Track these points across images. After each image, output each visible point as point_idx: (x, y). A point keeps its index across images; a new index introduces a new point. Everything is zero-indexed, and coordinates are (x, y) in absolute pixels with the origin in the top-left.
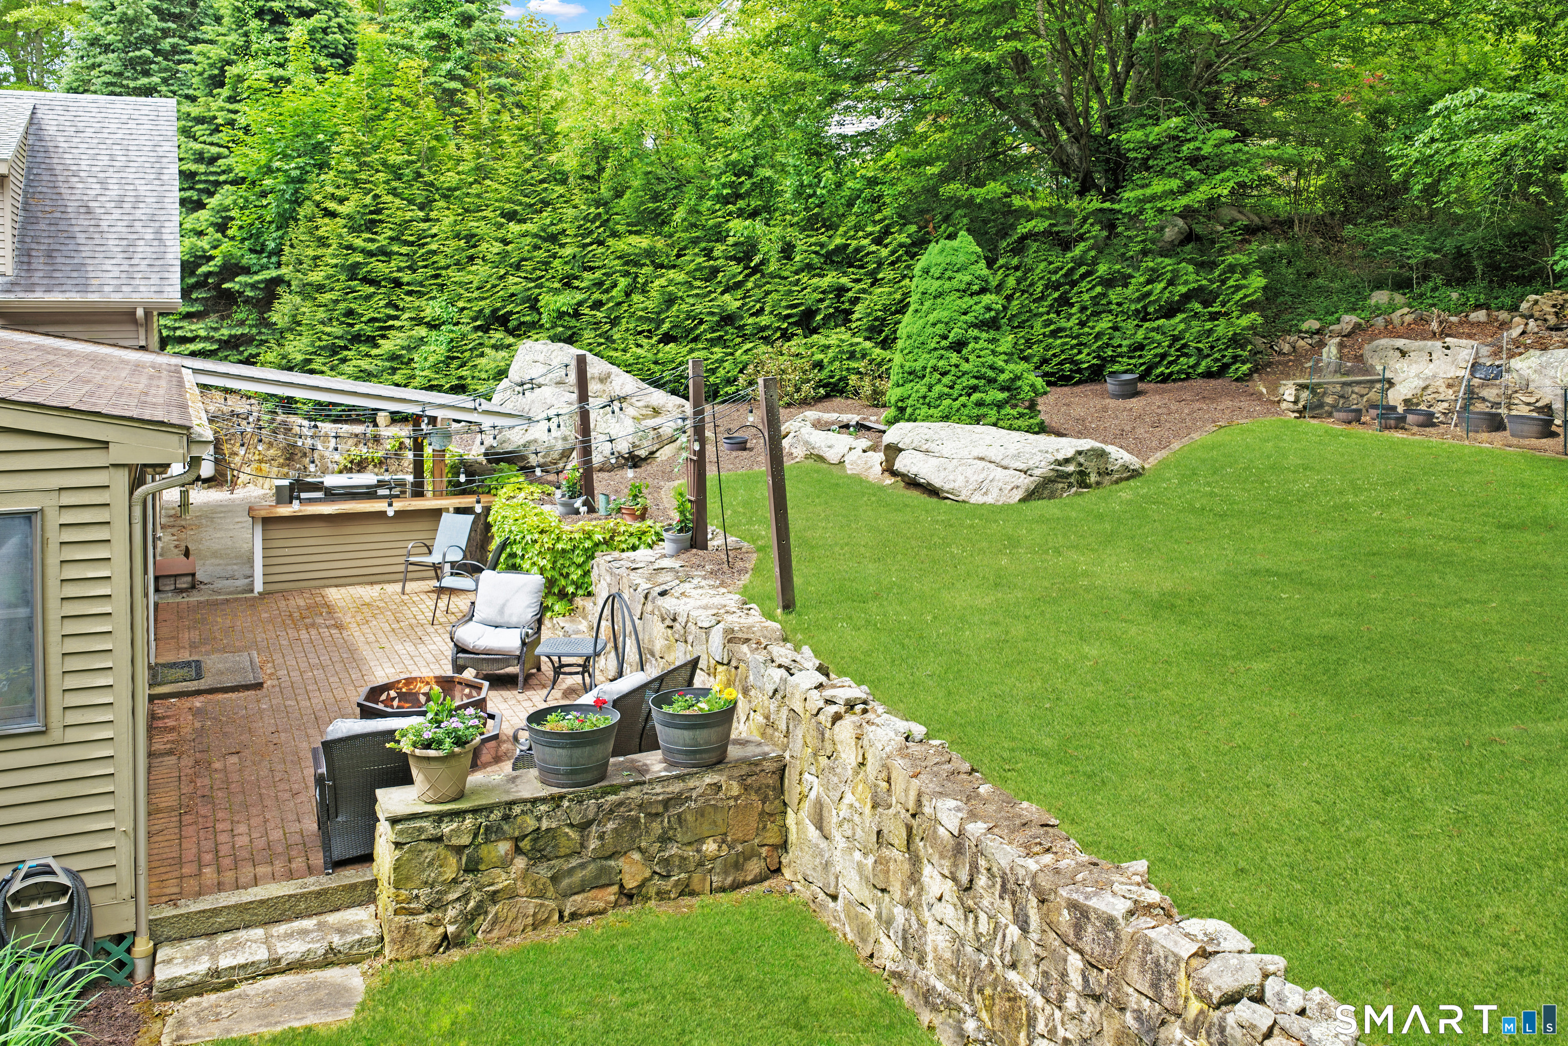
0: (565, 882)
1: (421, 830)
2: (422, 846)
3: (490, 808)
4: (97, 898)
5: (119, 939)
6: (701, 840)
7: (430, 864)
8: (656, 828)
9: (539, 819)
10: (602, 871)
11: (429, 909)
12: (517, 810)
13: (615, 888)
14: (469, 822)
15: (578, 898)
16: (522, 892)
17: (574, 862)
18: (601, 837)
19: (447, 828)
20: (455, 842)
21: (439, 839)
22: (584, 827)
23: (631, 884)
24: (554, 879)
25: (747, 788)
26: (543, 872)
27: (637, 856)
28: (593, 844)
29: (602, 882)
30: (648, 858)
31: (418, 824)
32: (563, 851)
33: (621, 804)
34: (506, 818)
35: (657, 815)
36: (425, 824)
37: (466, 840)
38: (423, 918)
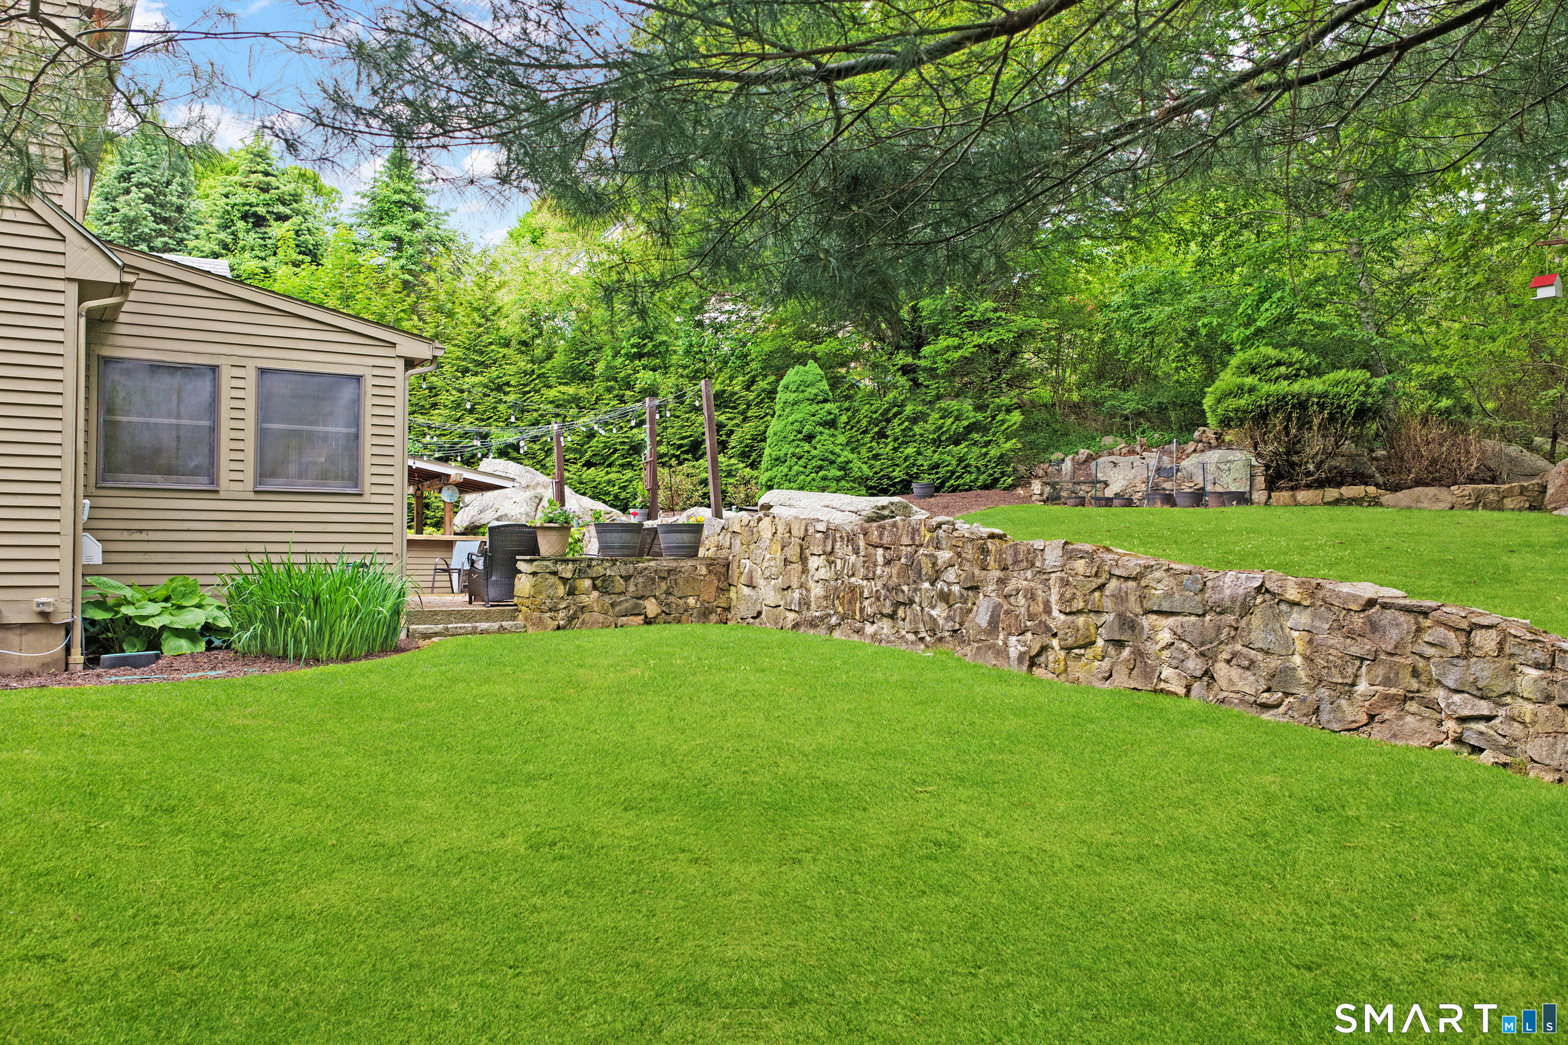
0: (617, 609)
1: (547, 567)
2: (548, 576)
3: (581, 561)
6: (686, 597)
7: (551, 586)
8: (664, 586)
9: (606, 569)
10: (637, 606)
11: (550, 610)
12: (594, 563)
13: (642, 617)
14: (570, 566)
15: (624, 619)
16: (596, 609)
17: (622, 598)
18: (636, 585)
19: (560, 567)
20: (563, 575)
21: (555, 573)
22: (626, 578)
23: (651, 615)
24: (613, 605)
25: (710, 571)
26: (607, 599)
27: (654, 600)
28: (632, 588)
29: (636, 612)
30: (660, 603)
31: (545, 563)
32: (617, 591)
33: (646, 569)
34: (589, 566)
35: (664, 578)
36: (548, 563)
37: (569, 575)
38: (548, 614)
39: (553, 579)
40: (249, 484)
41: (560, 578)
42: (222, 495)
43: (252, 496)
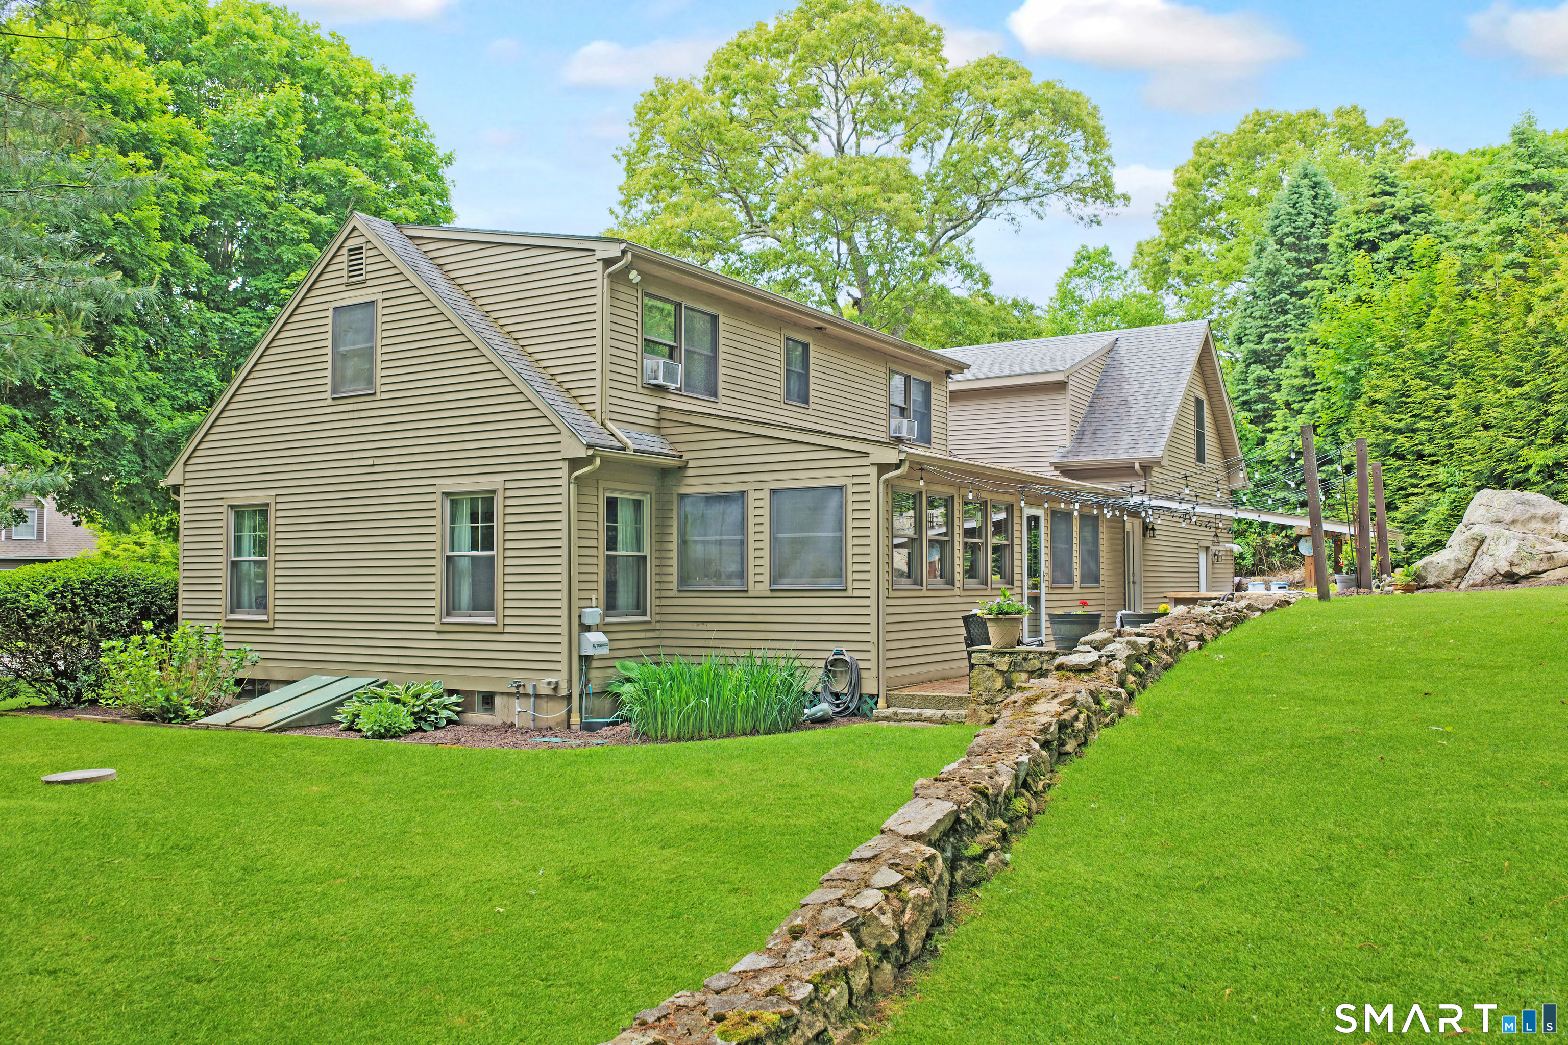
1: (984, 659)
2: (985, 668)
3: (1017, 653)
4: (864, 674)
5: (872, 696)
7: (988, 679)
9: (1042, 663)
11: (986, 702)
12: (1031, 656)
14: (1006, 659)
19: (995, 660)
20: (999, 668)
21: (991, 665)
31: (983, 655)
34: (1025, 659)
36: (986, 655)
37: (1005, 668)
38: (983, 708)
39: (989, 672)
40: (766, 585)
41: (998, 671)
42: (750, 594)
43: (769, 594)
